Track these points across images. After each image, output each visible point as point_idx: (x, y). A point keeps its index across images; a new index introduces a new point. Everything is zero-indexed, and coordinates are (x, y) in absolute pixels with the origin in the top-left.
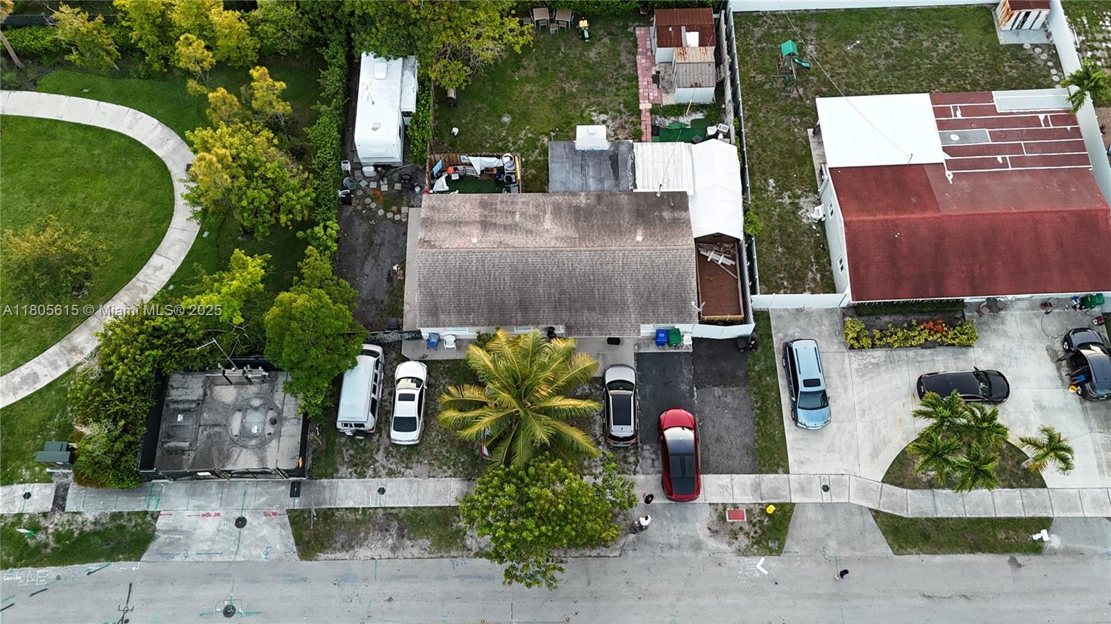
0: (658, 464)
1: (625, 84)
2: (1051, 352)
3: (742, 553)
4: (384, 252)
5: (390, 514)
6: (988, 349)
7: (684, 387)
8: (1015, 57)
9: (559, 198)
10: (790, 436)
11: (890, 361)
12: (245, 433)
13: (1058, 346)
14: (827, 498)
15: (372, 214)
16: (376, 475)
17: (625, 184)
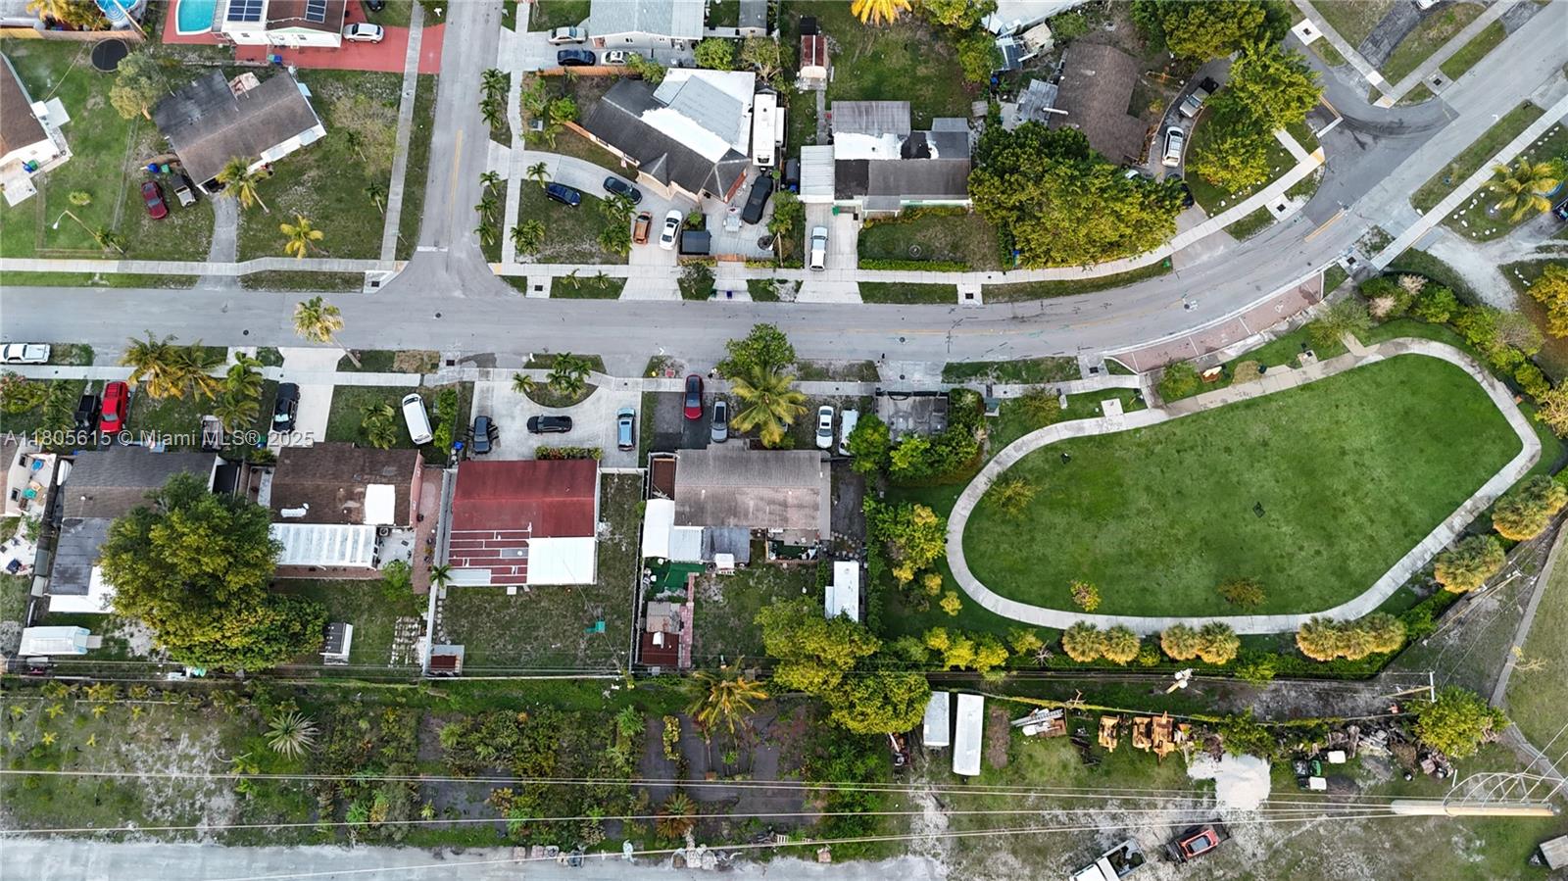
0: (704, 397)
1: (701, 622)
2: (498, 444)
3: (670, 357)
4: (843, 513)
5: (833, 379)
6: (530, 447)
7: (687, 432)
8: (459, 635)
9: (745, 523)
10: (639, 407)
11: (582, 442)
12: (906, 419)
13: (494, 447)
14: (626, 380)
15: (850, 536)
16: (841, 397)
17: (708, 534)
